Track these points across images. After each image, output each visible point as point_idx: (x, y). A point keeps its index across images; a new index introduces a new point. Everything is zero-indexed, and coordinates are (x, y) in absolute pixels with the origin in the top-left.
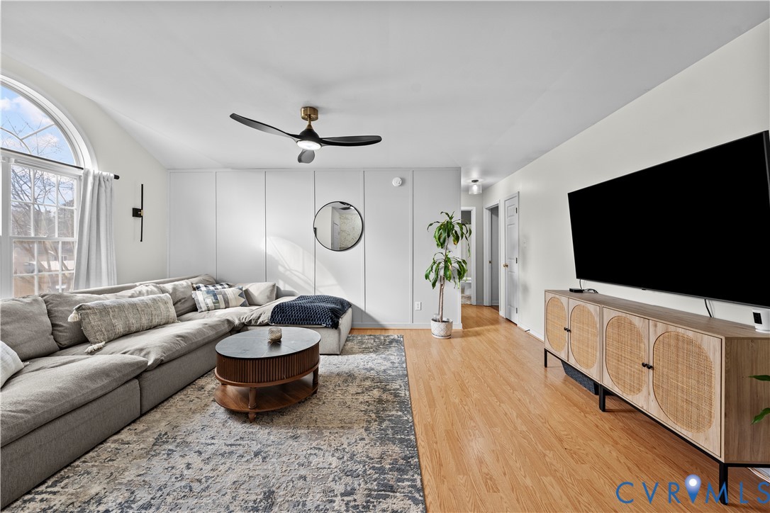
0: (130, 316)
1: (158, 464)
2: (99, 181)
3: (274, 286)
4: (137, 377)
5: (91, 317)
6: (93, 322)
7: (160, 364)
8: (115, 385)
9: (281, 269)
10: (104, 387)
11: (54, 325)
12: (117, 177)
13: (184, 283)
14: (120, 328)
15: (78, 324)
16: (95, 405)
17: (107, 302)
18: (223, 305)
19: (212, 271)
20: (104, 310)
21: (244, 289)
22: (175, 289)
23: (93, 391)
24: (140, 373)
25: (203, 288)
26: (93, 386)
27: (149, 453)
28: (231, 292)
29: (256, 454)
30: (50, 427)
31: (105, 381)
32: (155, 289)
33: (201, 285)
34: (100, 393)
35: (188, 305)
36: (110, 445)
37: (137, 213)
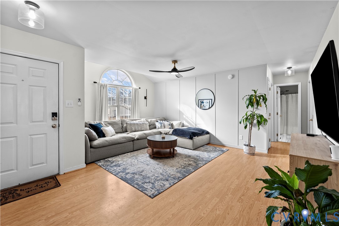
0: (136, 127)
1: (130, 160)
2: (136, 90)
3: (181, 123)
4: (133, 141)
5: (128, 125)
6: (128, 127)
7: (138, 139)
8: (127, 141)
9: (184, 116)
10: (124, 141)
11: (122, 127)
12: (140, 88)
13: (154, 119)
14: (134, 129)
15: (126, 127)
16: (123, 144)
17: (132, 122)
18: (163, 127)
19: (164, 116)
20: (131, 124)
21: (171, 123)
22: (151, 121)
23: (122, 141)
24: (133, 140)
25: (159, 122)
26: (123, 140)
27: (130, 158)
28: (166, 123)
29: (147, 164)
30: (115, 145)
31: (125, 139)
32: (145, 120)
33: (159, 120)
34: (124, 142)
35: (154, 126)
36: (125, 154)
37: (145, 98)
